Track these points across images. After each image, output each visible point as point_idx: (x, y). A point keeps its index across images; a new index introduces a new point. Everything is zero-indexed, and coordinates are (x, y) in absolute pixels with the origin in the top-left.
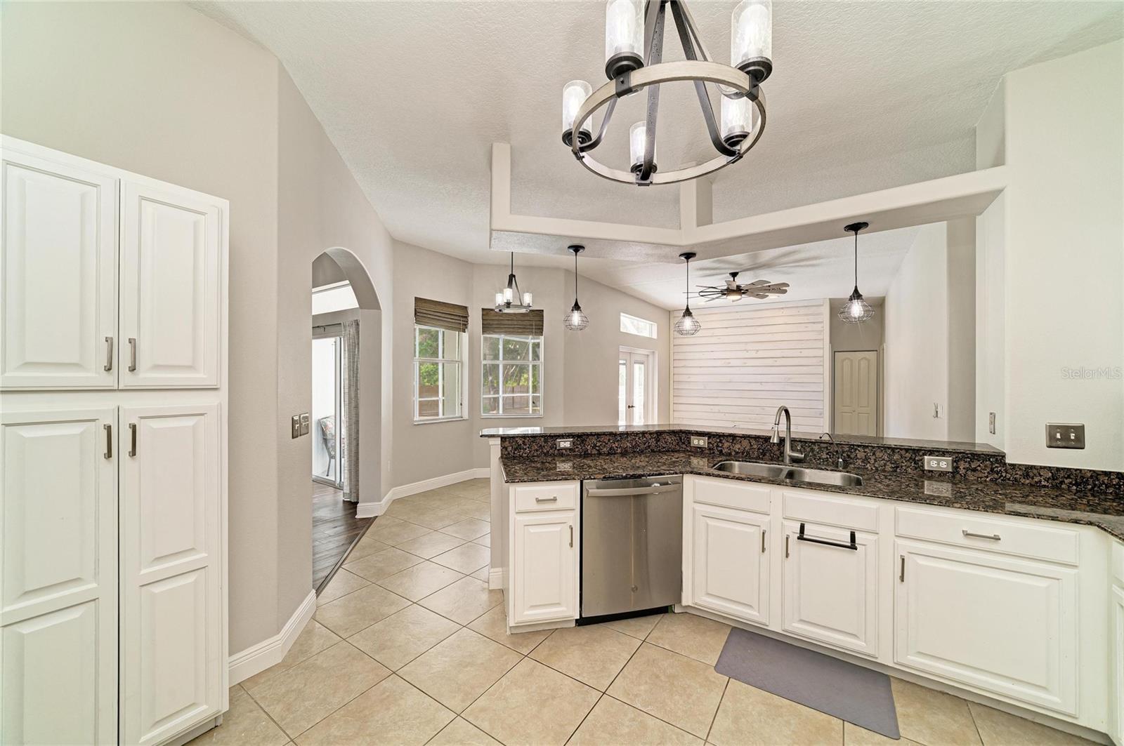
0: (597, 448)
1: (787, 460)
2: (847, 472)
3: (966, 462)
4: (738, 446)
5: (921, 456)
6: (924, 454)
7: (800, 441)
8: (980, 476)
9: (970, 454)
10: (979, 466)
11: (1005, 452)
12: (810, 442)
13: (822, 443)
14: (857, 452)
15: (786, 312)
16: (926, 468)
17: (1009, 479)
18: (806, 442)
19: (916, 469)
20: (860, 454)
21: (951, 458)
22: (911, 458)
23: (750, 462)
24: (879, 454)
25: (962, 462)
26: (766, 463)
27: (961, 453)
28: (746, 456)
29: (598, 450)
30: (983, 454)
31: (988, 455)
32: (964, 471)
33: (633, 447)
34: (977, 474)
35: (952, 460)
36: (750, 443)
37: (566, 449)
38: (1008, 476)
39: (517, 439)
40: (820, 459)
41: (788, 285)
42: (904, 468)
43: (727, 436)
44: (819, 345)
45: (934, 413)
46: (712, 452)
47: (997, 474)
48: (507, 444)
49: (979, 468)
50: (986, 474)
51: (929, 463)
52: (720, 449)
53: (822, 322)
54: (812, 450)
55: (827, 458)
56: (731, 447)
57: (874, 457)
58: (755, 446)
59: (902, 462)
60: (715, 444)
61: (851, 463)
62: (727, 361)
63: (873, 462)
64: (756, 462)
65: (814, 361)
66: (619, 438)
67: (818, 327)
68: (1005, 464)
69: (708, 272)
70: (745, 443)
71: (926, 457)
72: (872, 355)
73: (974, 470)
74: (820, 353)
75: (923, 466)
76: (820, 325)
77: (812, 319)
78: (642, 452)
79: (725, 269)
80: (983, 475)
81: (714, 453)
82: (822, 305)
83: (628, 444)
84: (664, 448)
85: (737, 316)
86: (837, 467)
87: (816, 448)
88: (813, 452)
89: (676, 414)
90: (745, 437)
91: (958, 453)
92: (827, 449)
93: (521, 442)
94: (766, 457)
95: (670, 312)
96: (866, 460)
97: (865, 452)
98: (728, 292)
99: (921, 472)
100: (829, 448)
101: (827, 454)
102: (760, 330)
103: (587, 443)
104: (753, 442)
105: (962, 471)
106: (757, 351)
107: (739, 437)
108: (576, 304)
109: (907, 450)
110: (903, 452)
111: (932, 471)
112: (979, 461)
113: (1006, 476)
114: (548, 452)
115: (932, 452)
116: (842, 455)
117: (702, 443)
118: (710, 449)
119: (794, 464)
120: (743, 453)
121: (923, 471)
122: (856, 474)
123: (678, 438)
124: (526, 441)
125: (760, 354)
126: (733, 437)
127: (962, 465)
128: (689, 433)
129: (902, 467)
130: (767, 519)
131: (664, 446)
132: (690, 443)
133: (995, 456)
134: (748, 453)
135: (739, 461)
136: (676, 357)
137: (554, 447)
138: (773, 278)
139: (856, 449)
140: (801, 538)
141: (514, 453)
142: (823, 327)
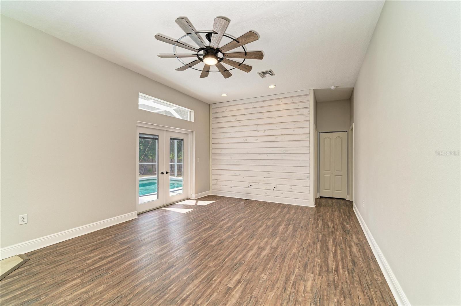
15: (284, 101)
44: (306, 124)
53: (309, 108)
62: (246, 138)
65: (303, 137)
67: (305, 111)
74: (307, 131)
77: (301, 105)
82: (309, 95)
85: (251, 106)
89: (214, 177)
95: (209, 105)
102: (266, 115)
106: (265, 130)
125: (267, 133)
136: (214, 136)
142: (309, 111)
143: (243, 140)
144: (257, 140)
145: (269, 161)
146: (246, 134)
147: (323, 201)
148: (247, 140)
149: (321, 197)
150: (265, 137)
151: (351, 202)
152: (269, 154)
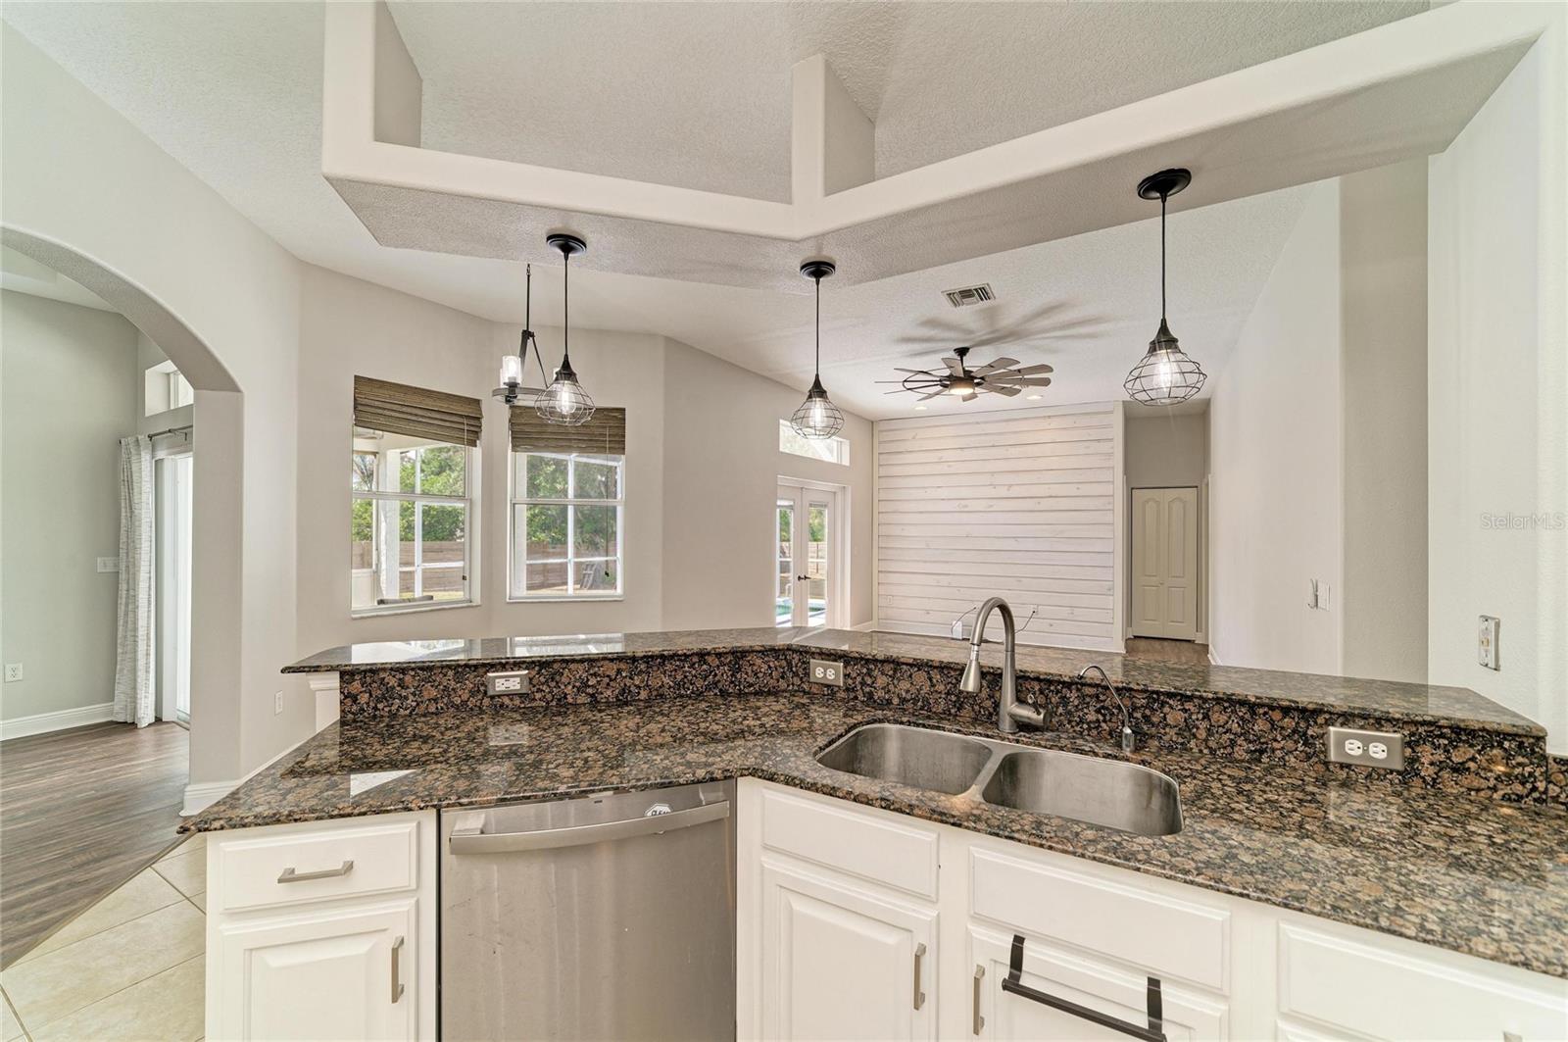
0: (590, 690)
1: (1006, 725)
2: (1143, 762)
3: (1438, 747)
4: (905, 685)
5: (1321, 726)
6: (1328, 723)
7: (1037, 679)
8: (1476, 784)
9: (1450, 727)
10: (1473, 759)
11: (1541, 723)
12: (1059, 682)
13: (1083, 685)
14: (1166, 709)
15: (1055, 423)
16: (1333, 757)
17: (1555, 799)
18: (1050, 682)
19: (1308, 757)
20: (1175, 716)
21: (1398, 736)
22: (1294, 731)
23: (924, 726)
24: (1218, 717)
25: (1428, 747)
26: (959, 731)
27: (1424, 723)
28: (922, 708)
29: (592, 696)
30: (1484, 730)
31: (1498, 733)
32: (1432, 770)
33: (679, 685)
34: (1467, 780)
35: (1402, 740)
36: (930, 679)
37: (511, 695)
38: (1554, 790)
39: (382, 675)
40: (1081, 721)
41: (1049, 369)
42: (1279, 753)
43: (883, 662)
44: (1107, 476)
45: (1311, 599)
46: (852, 695)
47: (1523, 784)
48: (356, 686)
49: (1471, 765)
50: (1492, 782)
51: (1340, 745)
52: (868, 689)
54: (1065, 701)
55: (1098, 721)
56: (891, 687)
57: (1204, 725)
58: (941, 687)
59: (1276, 740)
60: (859, 679)
61: (1152, 737)
62: (964, 501)
63: (1204, 735)
64: (938, 728)
65: (1099, 503)
66: (643, 667)
67: (1105, 447)
68: (1544, 757)
69: (917, 347)
70: (920, 677)
71: (1332, 729)
72: (1191, 494)
73: (1459, 769)
74: (1106, 489)
75: (1325, 752)
76: (1110, 444)
77: (1095, 434)
78: (699, 695)
79: (943, 340)
80: (1484, 784)
81: (856, 698)
82: (1112, 412)
83: (666, 680)
84: (751, 685)
86: (1119, 745)
87: (1073, 695)
88: (1065, 705)
89: (884, 590)
90: (919, 665)
91: (1416, 723)
92: (1098, 700)
93: (393, 682)
94: (963, 712)
95: (872, 422)
96: (1188, 729)
97: (1185, 711)
98: (951, 381)
99: (1321, 768)
100: (1102, 698)
101: (1098, 711)
102: (1014, 452)
103: (563, 679)
104: (936, 676)
105: (1428, 771)
106: (1011, 486)
107: (907, 664)
108: (566, 365)
109: (1286, 711)
110: (1276, 715)
111: (1349, 766)
112: (1472, 746)
113: (1546, 791)
114: (464, 703)
115: (1347, 718)
116: (1130, 715)
117: (831, 675)
118: (847, 690)
119: (1023, 736)
120: (915, 701)
121: (1326, 764)
122: (1163, 771)
123: (784, 663)
124: (407, 678)
126: (895, 663)
127: (1427, 754)
128: (806, 652)
129: (1273, 750)
130: (928, 913)
131: (751, 680)
132: (807, 674)
133: (1516, 735)
134: (926, 700)
135: (902, 723)
137: (481, 690)
138: (1025, 357)
139: (1163, 704)
140: (1012, 985)
141: (376, 708)
142: (1113, 448)
144: (992, 506)
145: (1020, 554)
146: (965, 493)
147: (1142, 644)
148: (966, 506)
149: (1135, 637)
150: (1012, 499)
151: (1206, 647)
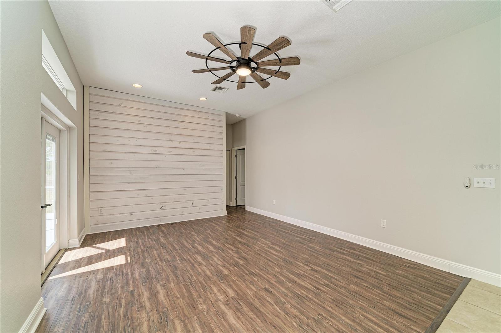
53: (222, 127)
82: (220, 115)
95: (83, 86)
136: (94, 140)
143: (152, 150)
144: (171, 151)
148: (156, 151)
150: (180, 149)
152: (186, 169)
